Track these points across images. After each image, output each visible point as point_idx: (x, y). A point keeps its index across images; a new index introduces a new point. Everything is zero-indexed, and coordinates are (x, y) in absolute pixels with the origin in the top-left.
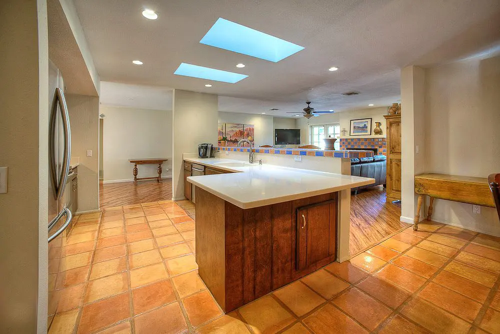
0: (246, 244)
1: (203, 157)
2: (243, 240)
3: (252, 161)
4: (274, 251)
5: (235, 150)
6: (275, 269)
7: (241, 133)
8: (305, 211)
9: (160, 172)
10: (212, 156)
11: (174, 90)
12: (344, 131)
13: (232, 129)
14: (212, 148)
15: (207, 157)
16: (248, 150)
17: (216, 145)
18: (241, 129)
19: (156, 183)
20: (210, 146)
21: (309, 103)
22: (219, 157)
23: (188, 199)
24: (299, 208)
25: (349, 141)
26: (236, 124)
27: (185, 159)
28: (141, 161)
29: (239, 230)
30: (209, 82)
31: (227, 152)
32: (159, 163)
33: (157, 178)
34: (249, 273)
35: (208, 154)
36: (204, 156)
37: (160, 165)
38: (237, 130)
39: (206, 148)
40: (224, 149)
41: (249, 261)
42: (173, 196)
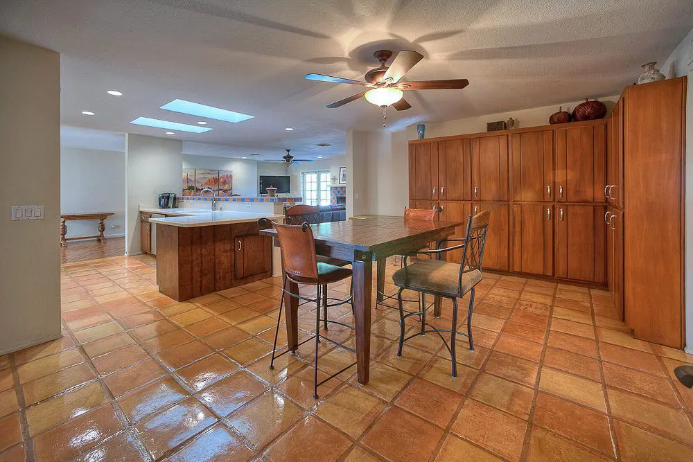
0: (194, 258)
1: (163, 208)
2: (192, 255)
3: (214, 209)
4: (217, 264)
5: (199, 199)
6: (218, 276)
7: (216, 181)
8: (242, 239)
9: (103, 229)
10: (174, 206)
11: (127, 134)
12: (334, 179)
13: (204, 176)
14: (175, 198)
15: (169, 208)
16: (212, 199)
17: (179, 195)
18: (216, 176)
19: (96, 243)
20: (172, 196)
21: (288, 151)
22: (183, 207)
23: (146, 253)
24: (237, 237)
25: (339, 189)
26: (209, 170)
27: (141, 210)
28: (74, 216)
29: (189, 248)
30: (172, 131)
31: (191, 201)
32: (101, 218)
33: (97, 237)
34: (196, 276)
35: (171, 204)
36: (166, 206)
37: (102, 220)
38: (210, 176)
39: (168, 198)
40: (188, 199)
41: (196, 269)
42: (126, 250)
